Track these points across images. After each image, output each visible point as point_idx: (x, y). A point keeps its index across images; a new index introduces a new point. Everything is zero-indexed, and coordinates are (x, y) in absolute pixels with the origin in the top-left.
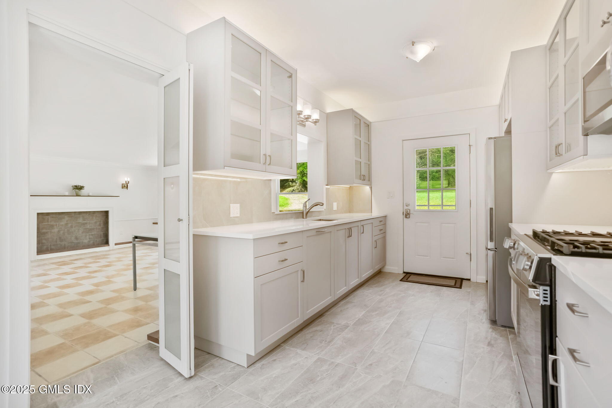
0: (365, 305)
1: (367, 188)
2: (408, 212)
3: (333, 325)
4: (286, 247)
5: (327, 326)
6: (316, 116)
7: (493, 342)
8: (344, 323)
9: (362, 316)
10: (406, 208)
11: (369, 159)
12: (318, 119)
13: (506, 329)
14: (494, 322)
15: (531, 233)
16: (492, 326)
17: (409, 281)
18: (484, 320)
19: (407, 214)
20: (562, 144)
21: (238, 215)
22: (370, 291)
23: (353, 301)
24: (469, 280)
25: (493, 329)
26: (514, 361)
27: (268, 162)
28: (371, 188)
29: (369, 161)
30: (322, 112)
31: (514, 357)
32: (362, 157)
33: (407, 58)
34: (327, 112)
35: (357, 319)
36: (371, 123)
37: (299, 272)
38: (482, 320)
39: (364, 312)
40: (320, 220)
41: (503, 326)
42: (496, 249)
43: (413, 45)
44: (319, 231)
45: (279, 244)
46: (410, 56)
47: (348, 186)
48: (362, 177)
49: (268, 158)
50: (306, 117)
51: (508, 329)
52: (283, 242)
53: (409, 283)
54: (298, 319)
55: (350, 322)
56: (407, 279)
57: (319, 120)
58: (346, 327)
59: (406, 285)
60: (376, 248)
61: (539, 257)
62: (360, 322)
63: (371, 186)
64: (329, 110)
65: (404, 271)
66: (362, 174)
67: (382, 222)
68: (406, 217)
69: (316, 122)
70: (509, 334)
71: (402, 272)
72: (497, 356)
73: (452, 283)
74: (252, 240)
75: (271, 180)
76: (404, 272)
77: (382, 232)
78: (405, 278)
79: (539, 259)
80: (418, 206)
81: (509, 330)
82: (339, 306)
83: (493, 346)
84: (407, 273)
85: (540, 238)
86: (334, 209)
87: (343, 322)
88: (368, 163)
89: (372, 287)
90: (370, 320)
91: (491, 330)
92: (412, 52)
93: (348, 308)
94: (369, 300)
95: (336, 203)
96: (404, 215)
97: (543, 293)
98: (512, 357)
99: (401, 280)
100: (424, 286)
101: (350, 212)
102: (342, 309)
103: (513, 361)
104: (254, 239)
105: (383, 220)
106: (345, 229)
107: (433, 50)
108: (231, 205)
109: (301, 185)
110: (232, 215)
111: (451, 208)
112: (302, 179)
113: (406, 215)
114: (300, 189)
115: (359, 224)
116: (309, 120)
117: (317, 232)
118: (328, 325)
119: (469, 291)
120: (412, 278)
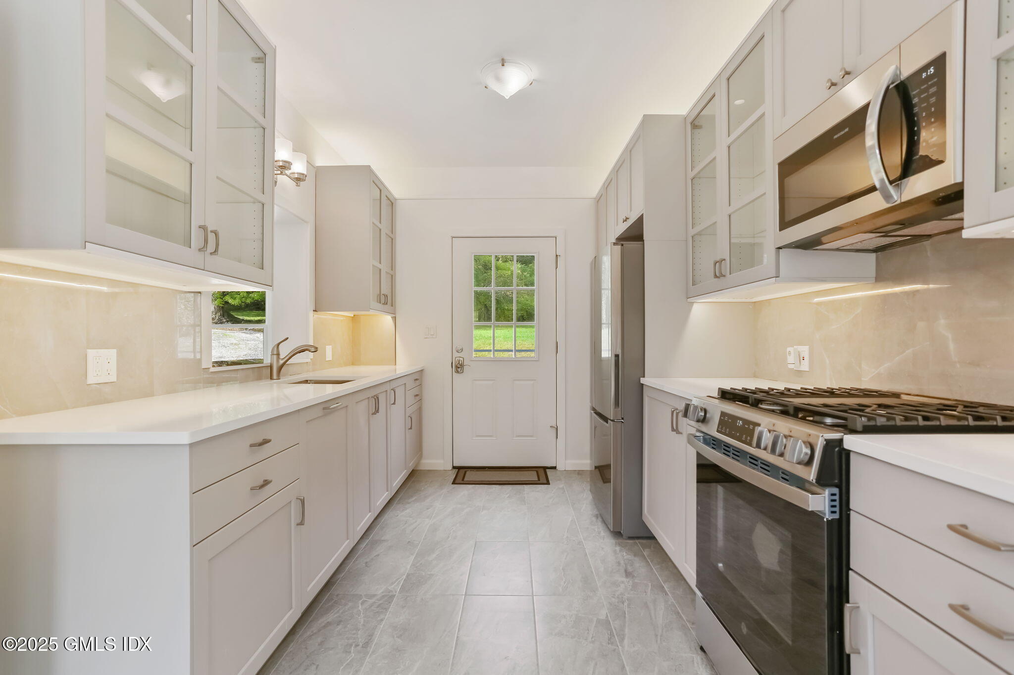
0: (409, 542)
1: (388, 319)
2: (460, 363)
3: (360, 601)
4: (267, 449)
5: (347, 607)
6: (299, 167)
7: (630, 569)
8: (382, 591)
9: (410, 567)
10: (456, 354)
11: (393, 267)
12: (303, 174)
13: (634, 541)
14: (617, 534)
15: (715, 394)
16: (617, 541)
17: (467, 482)
18: (603, 534)
19: (459, 366)
20: (724, 260)
21: (113, 378)
22: (408, 511)
23: (383, 539)
24: (555, 468)
25: (620, 545)
26: (668, 593)
27: (211, 247)
28: (394, 319)
29: (392, 270)
30: (309, 163)
31: (665, 587)
32: (382, 261)
33: (486, 87)
34: (317, 165)
35: (404, 577)
36: (396, 199)
37: (293, 503)
38: (599, 533)
39: (412, 558)
40: (306, 382)
41: (630, 538)
42: (623, 419)
43: (503, 65)
44: (327, 407)
45: (251, 446)
46: (494, 86)
47: (350, 314)
48: (383, 298)
49: (211, 238)
50: (281, 164)
51: (637, 541)
52: (260, 440)
53: (468, 485)
54: (290, 612)
55: (393, 586)
56: (463, 480)
57: (306, 176)
58: (389, 598)
59: (465, 491)
60: (411, 428)
61: (826, 440)
62: (413, 582)
63: (394, 315)
64: (320, 162)
65: (454, 465)
66: (382, 292)
67: (417, 381)
68: (457, 372)
69: (299, 179)
70: (643, 548)
71: (450, 468)
72: (645, 592)
73: (533, 476)
74: (188, 448)
75: (200, 293)
76: (454, 467)
77: (418, 398)
78: (458, 477)
79: (825, 443)
80: (476, 351)
81: (639, 542)
82: (359, 553)
83: (633, 576)
84: (459, 468)
85: (750, 402)
86: (327, 359)
87: (379, 590)
88: (391, 272)
89: (409, 503)
90: (429, 573)
91: (618, 548)
92: (498, 79)
93: (378, 555)
94: (413, 530)
95: (331, 346)
96: (454, 367)
97: (830, 500)
98: (663, 587)
99: (454, 483)
100: (494, 489)
101: (353, 364)
102: (368, 560)
103: (668, 595)
104: (191, 445)
105: (418, 377)
106: (369, 398)
107: (531, 84)
108: (89, 351)
109: (219, 310)
110: (91, 379)
111: (506, 355)
112: (222, 299)
113: (457, 367)
114: (217, 318)
115: (388, 387)
116: (286, 172)
117: (324, 409)
118: (350, 604)
119: (561, 486)
120: (470, 476)
